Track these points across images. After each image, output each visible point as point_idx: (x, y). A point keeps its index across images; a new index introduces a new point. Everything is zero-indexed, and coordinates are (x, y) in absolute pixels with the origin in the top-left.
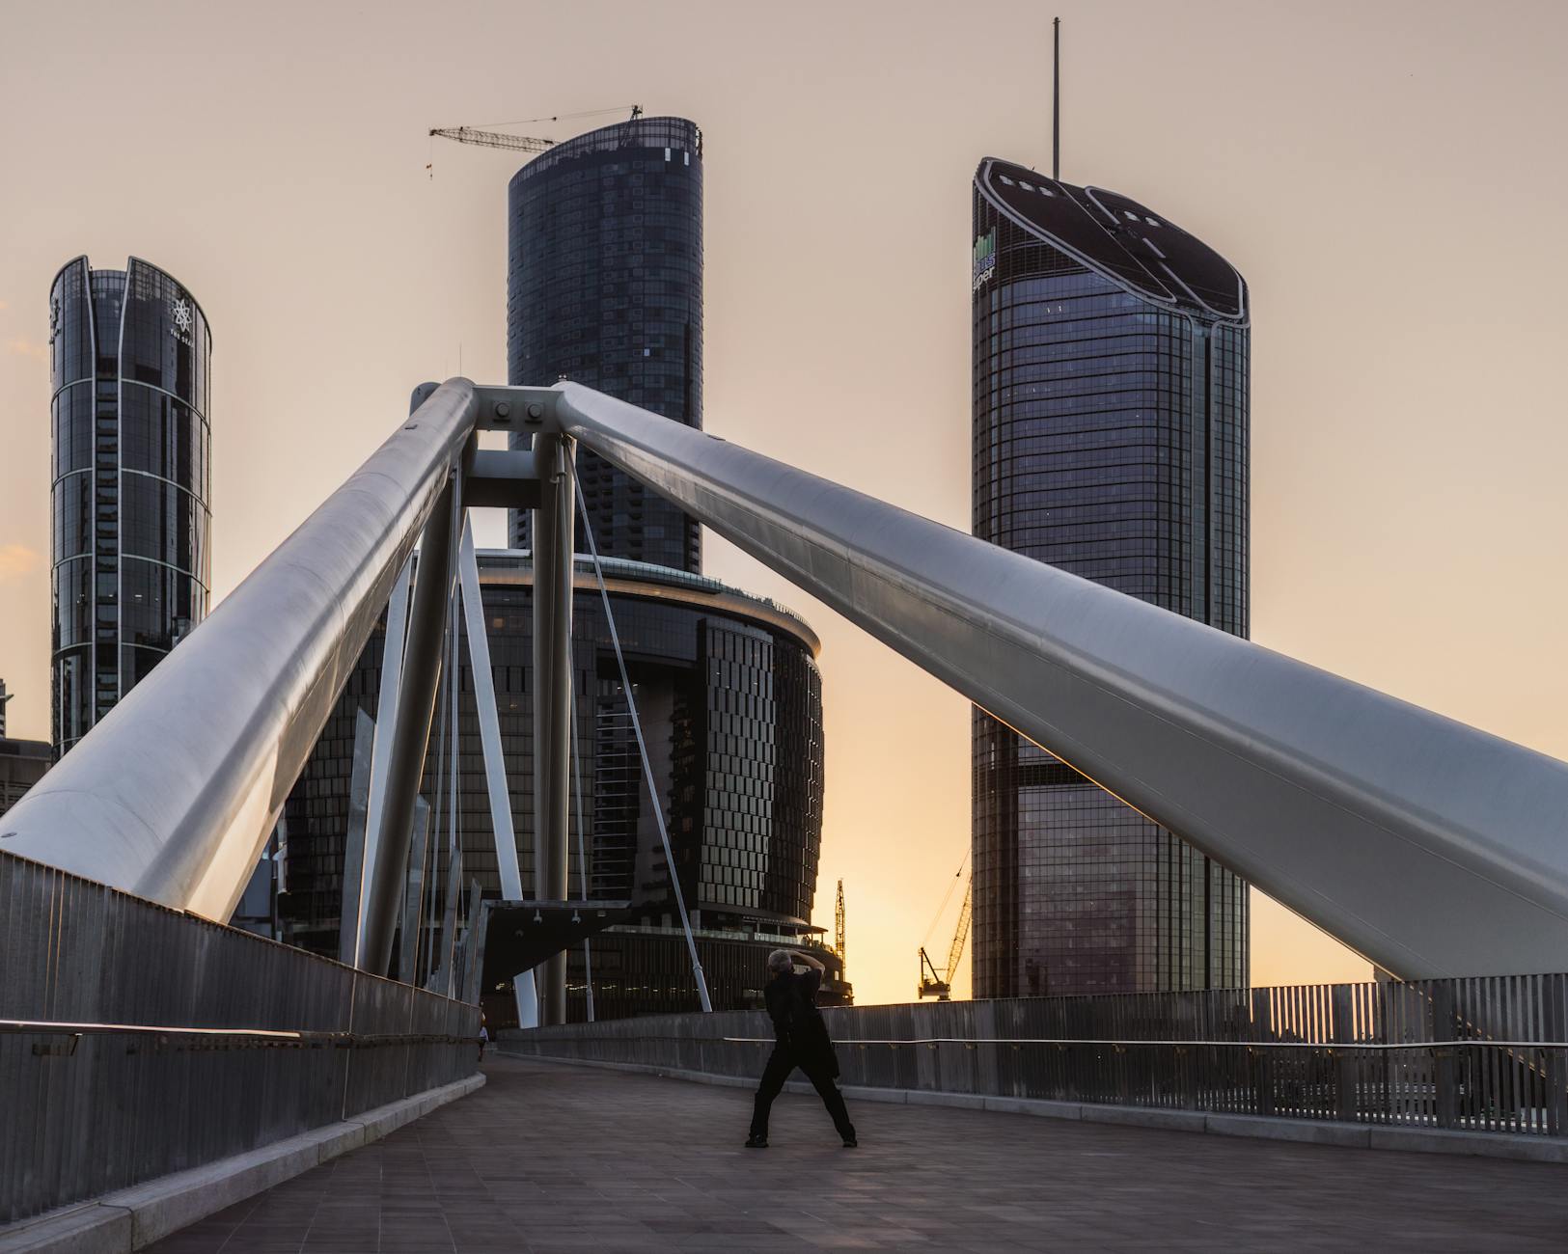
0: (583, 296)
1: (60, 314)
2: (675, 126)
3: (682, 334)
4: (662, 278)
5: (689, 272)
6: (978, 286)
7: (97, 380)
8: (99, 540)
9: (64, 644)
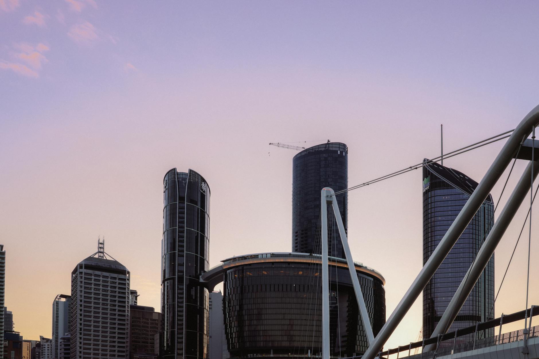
0: (315, 189)
1: (167, 184)
2: (341, 145)
3: (343, 200)
4: (337, 185)
5: (345, 184)
6: (425, 190)
7: (179, 203)
8: (179, 248)
9: (167, 277)
